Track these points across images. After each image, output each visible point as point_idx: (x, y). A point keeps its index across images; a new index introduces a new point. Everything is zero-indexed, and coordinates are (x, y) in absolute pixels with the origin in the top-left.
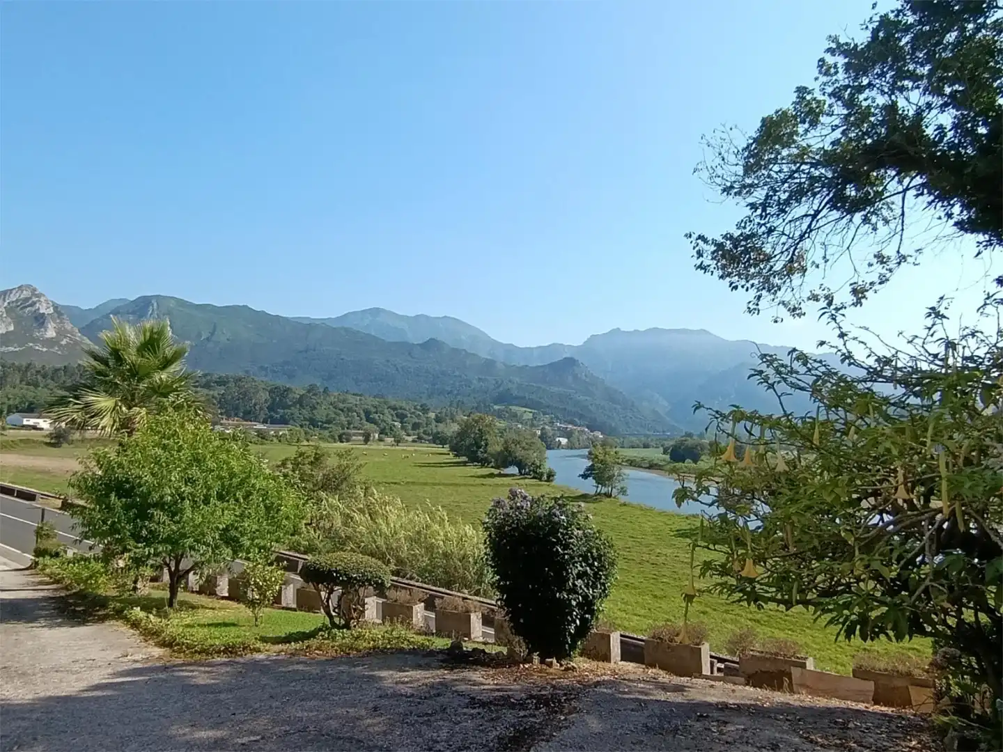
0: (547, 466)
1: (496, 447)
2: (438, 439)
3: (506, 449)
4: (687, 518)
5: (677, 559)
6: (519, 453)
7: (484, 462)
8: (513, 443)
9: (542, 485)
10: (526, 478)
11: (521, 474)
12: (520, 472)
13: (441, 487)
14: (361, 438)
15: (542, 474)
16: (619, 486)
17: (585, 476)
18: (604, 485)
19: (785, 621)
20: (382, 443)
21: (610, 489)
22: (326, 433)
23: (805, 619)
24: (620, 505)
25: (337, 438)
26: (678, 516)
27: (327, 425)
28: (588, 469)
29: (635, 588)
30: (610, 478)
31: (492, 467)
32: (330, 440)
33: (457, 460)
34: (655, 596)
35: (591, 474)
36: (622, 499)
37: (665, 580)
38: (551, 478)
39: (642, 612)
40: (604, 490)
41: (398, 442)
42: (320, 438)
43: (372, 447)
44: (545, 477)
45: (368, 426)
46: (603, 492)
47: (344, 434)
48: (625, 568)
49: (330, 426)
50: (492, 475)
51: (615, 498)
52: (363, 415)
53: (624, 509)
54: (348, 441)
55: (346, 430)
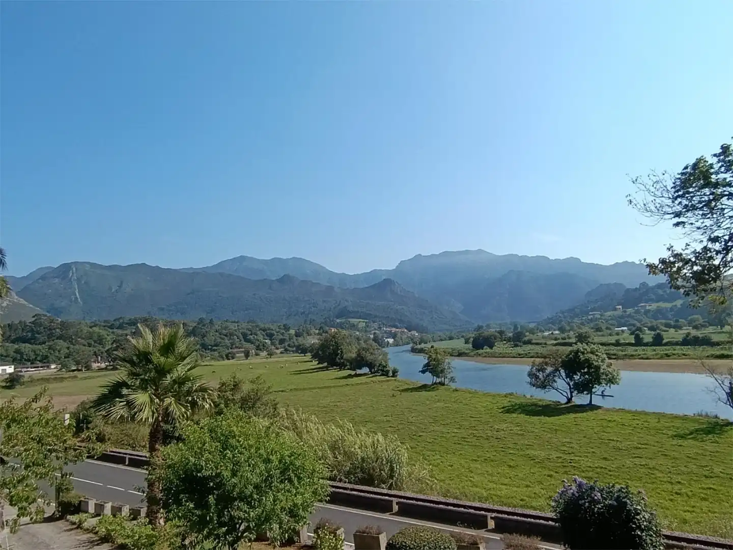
0: (391, 366)
1: (351, 353)
2: (302, 350)
3: (359, 355)
4: (505, 396)
5: (512, 432)
6: (369, 357)
7: (341, 366)
8: (363, 350)
9: (388, 381)
10: (377, 376)
11: (372, 373)
12: (370, 371)
13: (317, 390)
14: (242, 355)
15: (388, 371)
16: (449, 376)
17: (423, 372)
18: (438, 377)
19: (611, 475)
20: (259, 357)
21: (443, 379)
22: (216, 354)
23: (623, 472)
24: (454, 391)
25: (224, 356)
26: (499, 395)
27: (216, 348)
28: (425, 366)
29: (492, 461)
30: (442, 371)
31: (348, 369)
32: (219, 358)
33: (321, 366)
34: (510, 466)
35: (427, 369)
36: (453, 386)
37: (512, 452)
38: (396, 374)
39: (506, 481)
40: (438, 380)
41: (271, 354)
42: (213, 359)
43: (252, 361)
44: (391, 374)
45: (248, 345)
46: (438, 381)
47: (230, 353)
48: (477, 444)
49: (218, 348)
50: (350, 376)
51: (447, 385)
52: (242, 338)
53: (456, 394)
54: (233, 358)
55: (230, 350)
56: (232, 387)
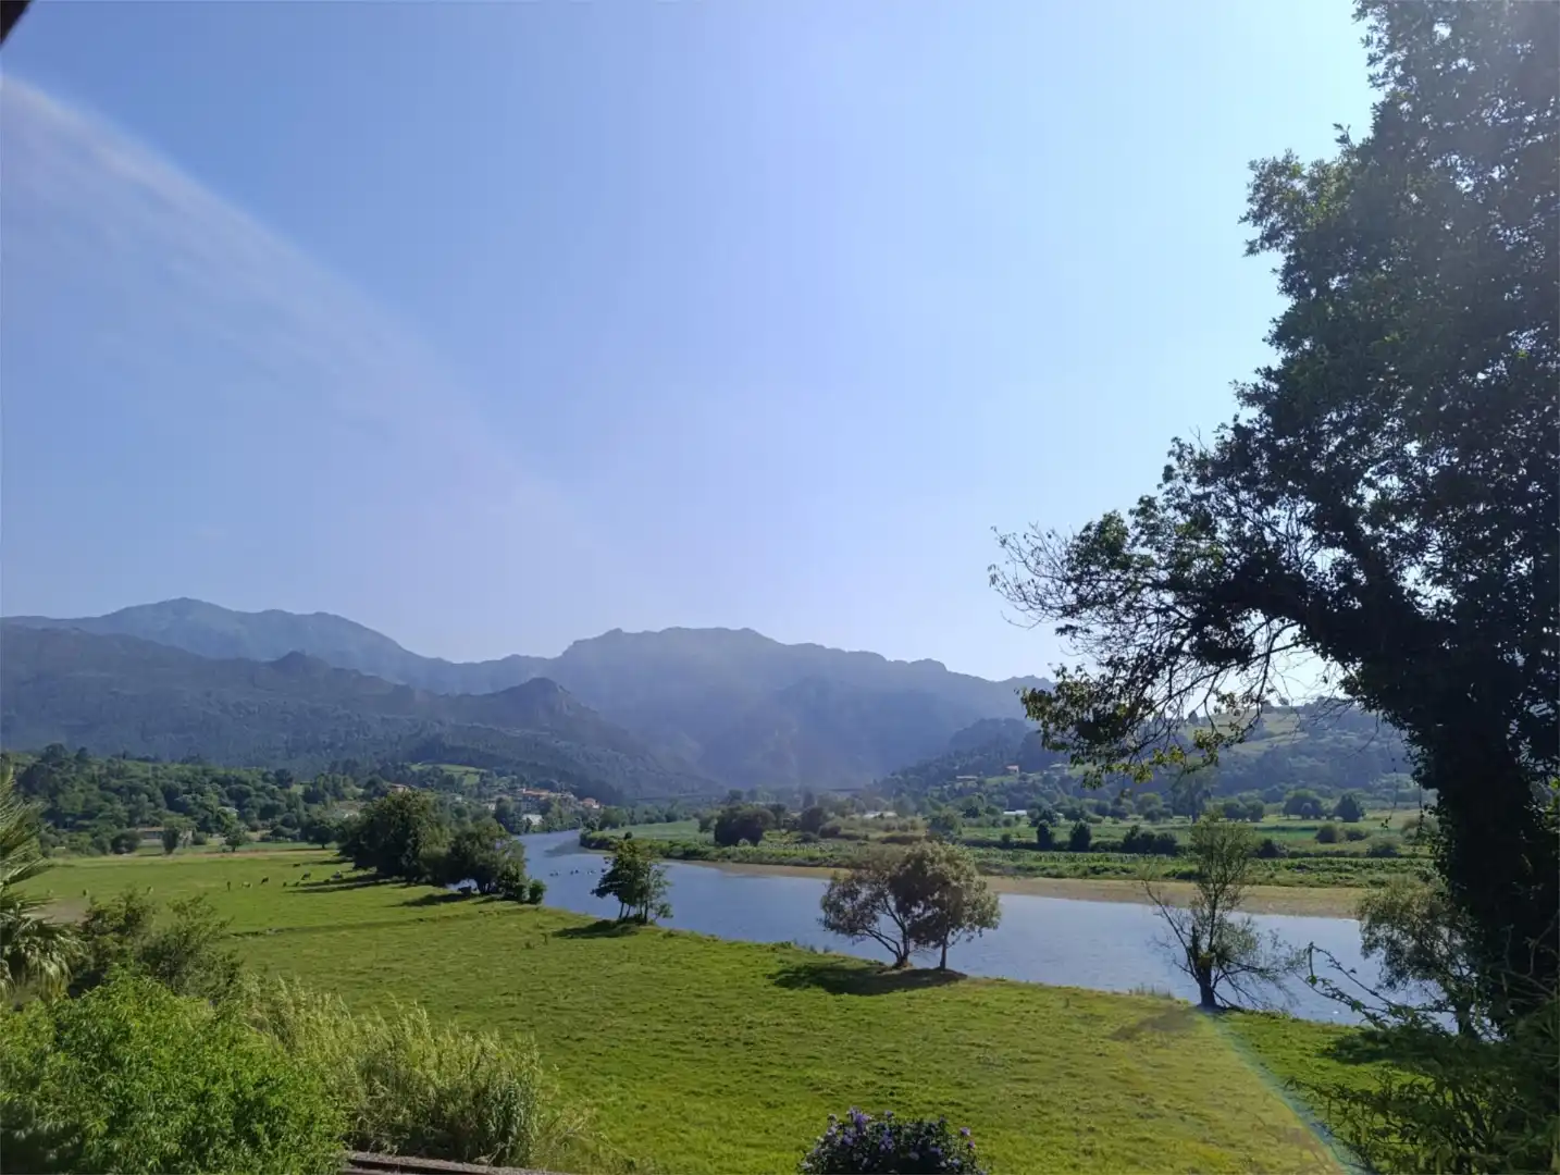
0: (530, 875)
1: (437, 843)
2: (316, 834)
3: (456, 850)
4: (773, 949)
5: (780, 1028)
6: (481, 856)
7: (412, 877)
8: (468, 839)
9: (522, 911)
10: (492, 900)
11: (483, 893)
12: (480, 886)
13: (344, 932)
14: (158, 842)
15: (521, 889)
16: (657, 902)
17: (601, 892)
18: (632, 903)
19: (967, 1120)
20: (202, 849)
21: (643, 909)
22: (85, 838)
23: (991, 1112)
24: (664, 937)
25: (109, 847)
26: (759, 946)
27: (87, 823)
28: (605, 880)
29: (732, 1094)
30: (644, 891)
31: (428, 883)
32: (92, 849)
33: (361, 873)
34: (769, 1105)
35: (611, 886)
36: (664, 925)
37: (775, 1072)
38: (538, 897)
39: (757, 1138)
40: (633, 912)
41: (234, 843)
42: (74, 850)
43: (182, 859)
44: (527, 895)
45: (176, 819)
46: (631, 914)
47: (123, 836)
48: (704, 1056)
49: (93, 822)
50: (430, 900)
51: (651, 924)
52: (161, 800)
53: (671, 943)
54: (131, 849)
55: (126, 830)
56: (123, 922)
